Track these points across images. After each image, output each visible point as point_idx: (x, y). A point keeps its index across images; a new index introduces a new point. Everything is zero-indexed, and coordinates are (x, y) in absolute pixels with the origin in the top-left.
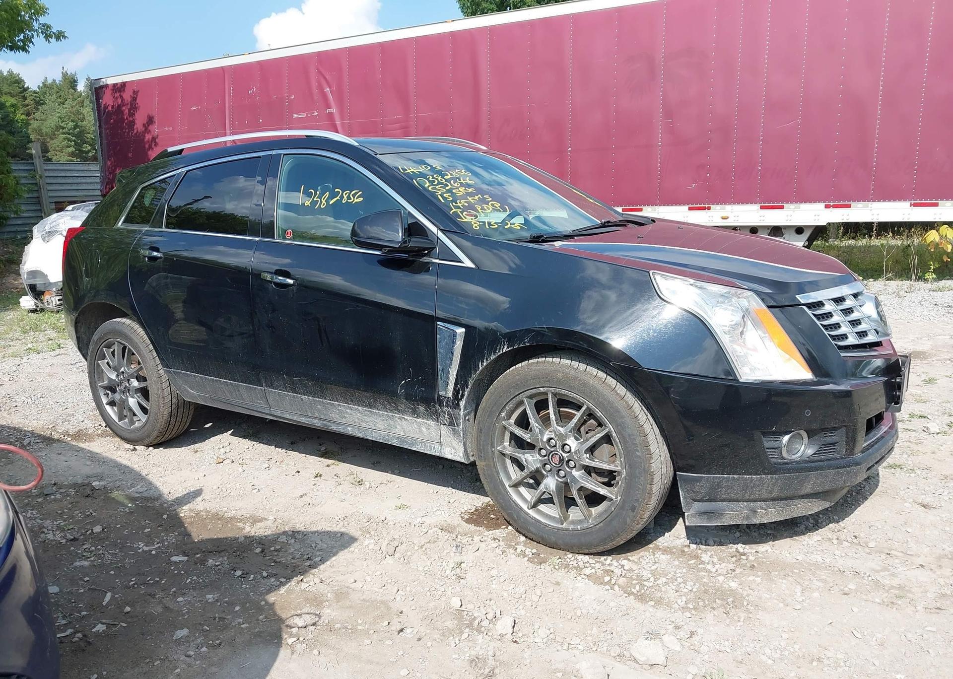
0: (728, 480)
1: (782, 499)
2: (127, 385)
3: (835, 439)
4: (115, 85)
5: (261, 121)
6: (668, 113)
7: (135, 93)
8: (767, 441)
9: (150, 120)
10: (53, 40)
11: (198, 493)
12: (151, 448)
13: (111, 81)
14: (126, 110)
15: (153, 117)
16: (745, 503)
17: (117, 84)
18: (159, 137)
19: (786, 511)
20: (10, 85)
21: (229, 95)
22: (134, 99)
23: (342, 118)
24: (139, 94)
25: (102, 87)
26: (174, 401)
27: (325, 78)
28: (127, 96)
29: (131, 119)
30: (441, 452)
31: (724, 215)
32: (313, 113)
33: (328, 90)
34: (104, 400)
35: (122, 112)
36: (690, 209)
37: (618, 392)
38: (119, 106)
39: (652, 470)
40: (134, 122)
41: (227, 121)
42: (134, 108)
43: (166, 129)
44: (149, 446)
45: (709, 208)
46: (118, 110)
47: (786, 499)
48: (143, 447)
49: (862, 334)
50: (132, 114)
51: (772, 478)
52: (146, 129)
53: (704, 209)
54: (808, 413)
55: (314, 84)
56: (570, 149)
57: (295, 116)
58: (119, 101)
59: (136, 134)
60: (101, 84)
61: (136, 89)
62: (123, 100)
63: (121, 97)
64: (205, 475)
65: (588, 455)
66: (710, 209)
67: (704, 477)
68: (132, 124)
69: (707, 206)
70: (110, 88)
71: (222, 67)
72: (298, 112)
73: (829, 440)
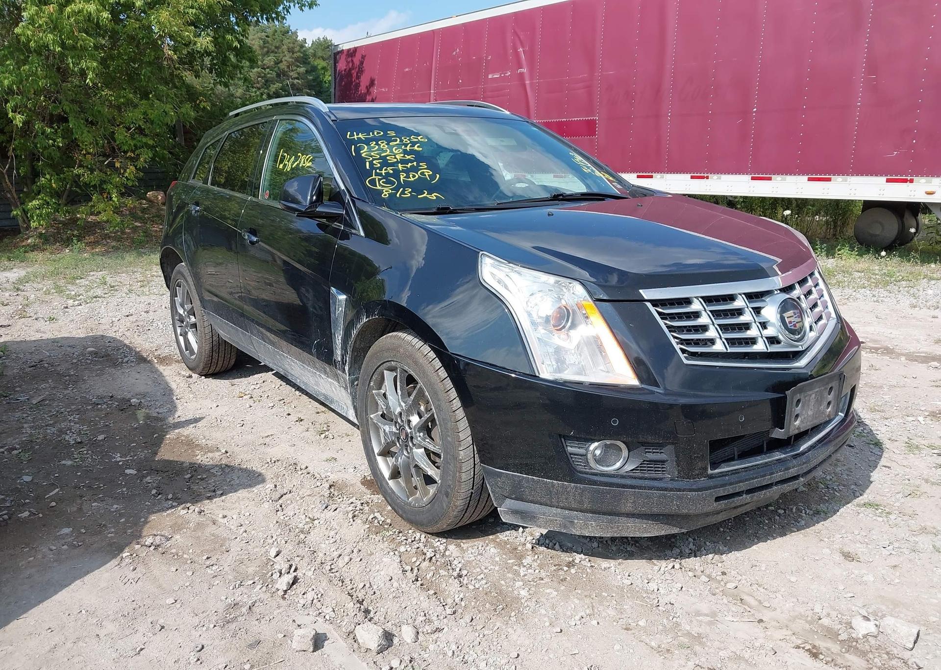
0: (528, 480)
1: (604, 514)
2: (188, 320)
3: (663, 457)
4: (349, 50)
5: (460, 81)
6: (872, 68)
7: (363, 57)
8: (571, 447)
9: (372, 83)
10: (306, 9)
11: (196, 420)
12: (203, 377)
13: (346, 47)
14: (354, 73)
15: (374, 80)
16: (559, 509)
17: (350, 49)
18: (378, 97)
19: (612, 528)
20: (323, 50)
21: (437, 57)
22: (362, 63)
23: (531, 78)
24: (366, 58)
25: (339, 52)
26: (215, 338)
27: (519, 38)
28: (357, 60)
29: (358, 81)
30: (346, 414)
31: (929, 190)
32: (506, 73)
33: (521, 50)
34: (179, 331)
35: (352, 75)
36: (888, 181)
37: (440, 374)
38: (350, 70)
39: (461, 458)
40: (359, 84)
41: (433, 82)
42: (361, 71)
43: (383, 90)
44: (202, 375)
45: (911, 181)
46: (349, 73)
47: (610, 514)
48: (197, 375)
49: (773, 340)
50: (358, 77)
51: (576, 487)
52: (368, 91)
53: (905, 181)
54: (615, 422)
55: (510, 44)
56: (755, 110)
57: (490, 76)
58: (351, 65)
59: (360, 95)
60: (339, 50)
61: (363, 53)
62: (353, 64)
63: (352, 61)
64: (217, 406)
65: (421, 434)
66: (913, 182)
67: (503, 473)
68: (358, 85)
69: (909, 178)
70: (345, 53)
71: (432, 30)
72: (493, 72)
73: (650, 456)
